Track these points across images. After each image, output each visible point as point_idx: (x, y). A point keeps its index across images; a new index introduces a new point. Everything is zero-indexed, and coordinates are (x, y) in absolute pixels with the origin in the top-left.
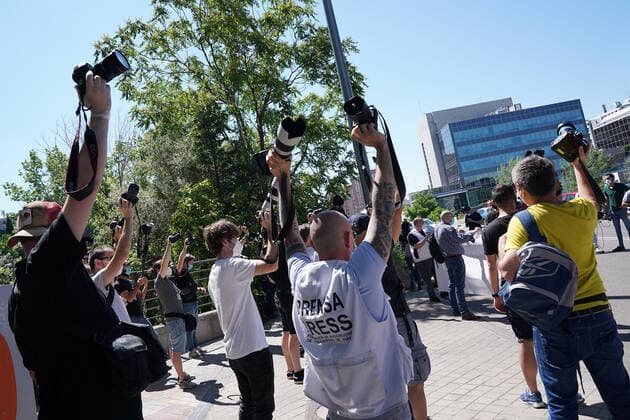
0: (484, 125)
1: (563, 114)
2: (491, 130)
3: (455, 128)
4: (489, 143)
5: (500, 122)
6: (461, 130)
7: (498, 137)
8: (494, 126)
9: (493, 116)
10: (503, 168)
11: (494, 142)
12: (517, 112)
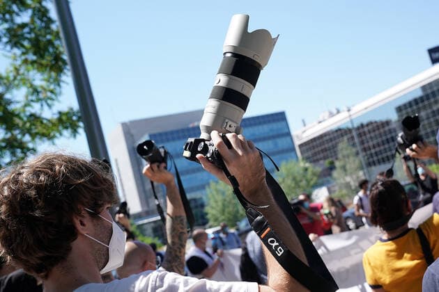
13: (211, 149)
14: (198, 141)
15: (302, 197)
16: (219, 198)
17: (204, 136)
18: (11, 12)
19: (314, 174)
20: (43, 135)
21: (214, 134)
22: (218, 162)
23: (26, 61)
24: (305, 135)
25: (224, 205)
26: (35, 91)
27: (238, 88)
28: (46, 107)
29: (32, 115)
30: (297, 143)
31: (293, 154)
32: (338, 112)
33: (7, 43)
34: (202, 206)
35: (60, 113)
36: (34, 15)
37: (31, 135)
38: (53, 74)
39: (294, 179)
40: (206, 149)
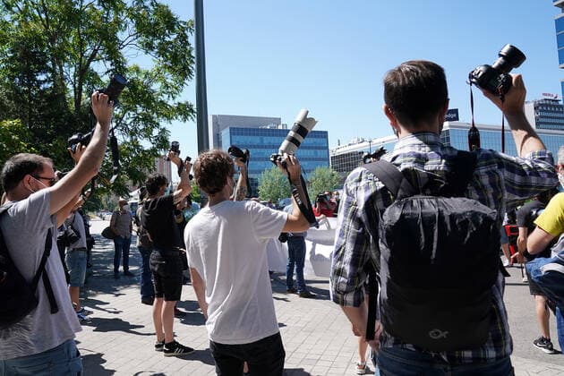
0: (258, 135)
1: (315, 140)
2: (262, 141)
3: (234, 132)
4: (258, 150)
5: (269, 135)
6: (238, 135)
7: (266, 147)
8: (265, 138)
9: (266, 130)
10: (266, 172)
11: (262, 150)
12: (283, 130)
13: (283, 160)
14: (278, 156)
15: (326, 193)
16: (270, 181)
17: (280, 153)
18: (164, 34)
19: (337, 179)
20: (165, 116)
21: (285, 154)
22: (284, 165)
23: (165, 66)
24: (338, 151)
25: (271, 187)
26: (167, 86)
27: (297, 138)
28: (171, 98)
29: (161, 101)
30: (331, 155)
31: (326, 163)
32: (363, 141)
33: (157, 53)
34: (257, 184)
35: (179, 104)
36: (178, 37)
37: (157, 113)
38: (180, 78)
39: (323, 180)
40: (280, 159)
